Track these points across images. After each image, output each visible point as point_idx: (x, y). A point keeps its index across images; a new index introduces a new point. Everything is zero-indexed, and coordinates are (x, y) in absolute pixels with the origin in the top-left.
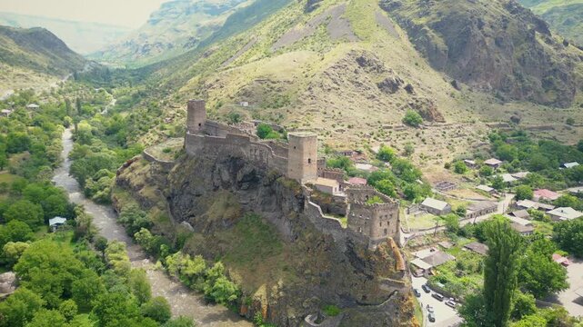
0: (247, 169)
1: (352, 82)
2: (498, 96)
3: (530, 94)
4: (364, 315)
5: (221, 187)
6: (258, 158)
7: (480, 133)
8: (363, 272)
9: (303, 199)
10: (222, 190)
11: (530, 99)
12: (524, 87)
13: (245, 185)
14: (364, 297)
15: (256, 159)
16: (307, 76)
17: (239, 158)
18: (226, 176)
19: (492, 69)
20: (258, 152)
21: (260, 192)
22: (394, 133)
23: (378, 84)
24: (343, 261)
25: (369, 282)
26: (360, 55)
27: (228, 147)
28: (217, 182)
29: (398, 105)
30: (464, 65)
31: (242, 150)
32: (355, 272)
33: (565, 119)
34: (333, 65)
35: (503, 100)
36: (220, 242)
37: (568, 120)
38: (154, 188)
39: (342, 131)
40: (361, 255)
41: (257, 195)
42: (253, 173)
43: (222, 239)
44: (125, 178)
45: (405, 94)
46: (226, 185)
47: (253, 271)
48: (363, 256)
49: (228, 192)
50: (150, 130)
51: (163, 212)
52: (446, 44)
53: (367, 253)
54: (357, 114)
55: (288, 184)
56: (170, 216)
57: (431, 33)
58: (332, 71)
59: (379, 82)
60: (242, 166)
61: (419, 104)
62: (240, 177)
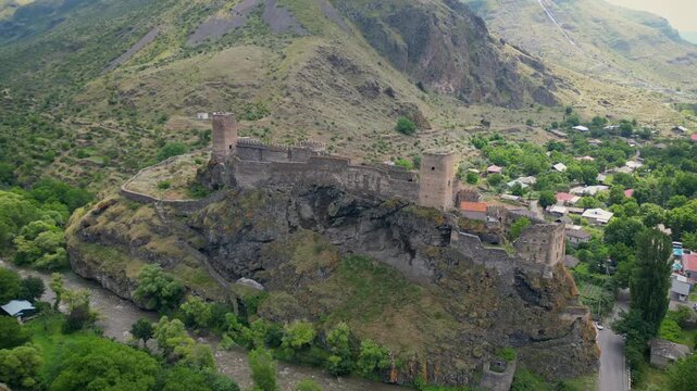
0: (346, 201)
1: (331, 85)
2: (461, 98)
3: (488, 95)
4: (546, 351)
5: (300, 227)
6: (361, 185)
7: (463, 138)
8: (537, 304)
9: (450, 229)
10: (301, 231)
11: (489, 101)
12: (482, 89)
13: (338, 221)
14: (541, 332)
15: (357, 187)
16: (275, 78)
17: (331, 188)
18: (307, 212)
19: (453, 69)
20: (361, 178)
21: (361, 228)
22: (395, 145)
23: (358, 88)
24: (511, 296)
25: (548, 314)
26: (331, 53)
27: (310, 174)
28: (295, 221)
29: (384, 111)
30: (425, 65)
31: (336, 176)
32: (526, 306)
33: (525, 121)
34: (305, 64)
35: (467, 102)
36: (320, 296)
37: (528, 121)
38: (173, 239)
39: (343, 144)
40: (536, 285)
41: (357, 230)
42: (354, 204)
43: (324, 292)
44: (104, 231)
45: (387, 100)
46: (308, 224)
47: (389, 326)
48: (538, 286)
49: (310, 232)
50: (58, 159)
51: (199, 270)
52: (404, 40)
53: (543, 282)
54: (350, 124)
55: (423, 213)
56: (213, 274)
57: (386, 28)
58: (306, 72)
59: (359, 85)
60: (335, 197)
61: (404, 109)
62: (332, 209)
